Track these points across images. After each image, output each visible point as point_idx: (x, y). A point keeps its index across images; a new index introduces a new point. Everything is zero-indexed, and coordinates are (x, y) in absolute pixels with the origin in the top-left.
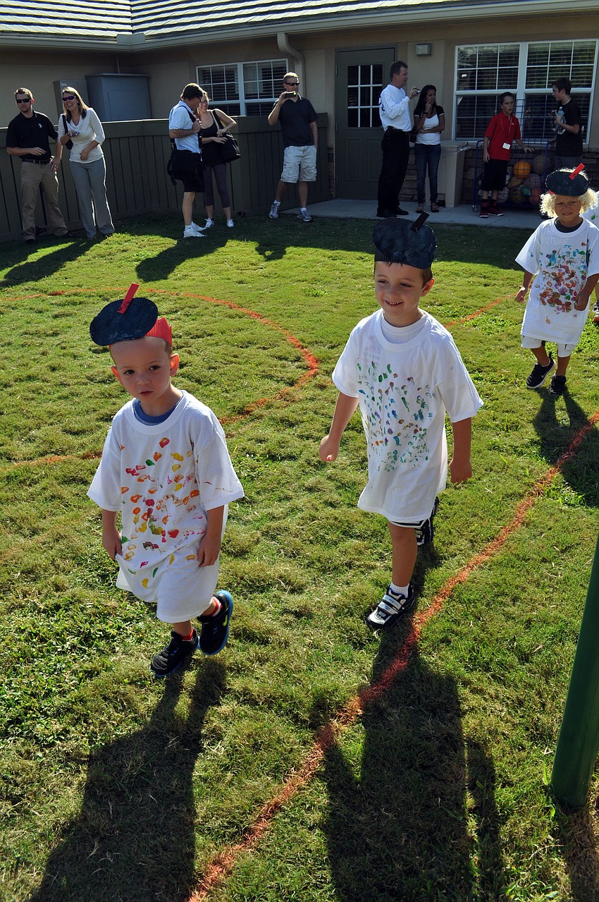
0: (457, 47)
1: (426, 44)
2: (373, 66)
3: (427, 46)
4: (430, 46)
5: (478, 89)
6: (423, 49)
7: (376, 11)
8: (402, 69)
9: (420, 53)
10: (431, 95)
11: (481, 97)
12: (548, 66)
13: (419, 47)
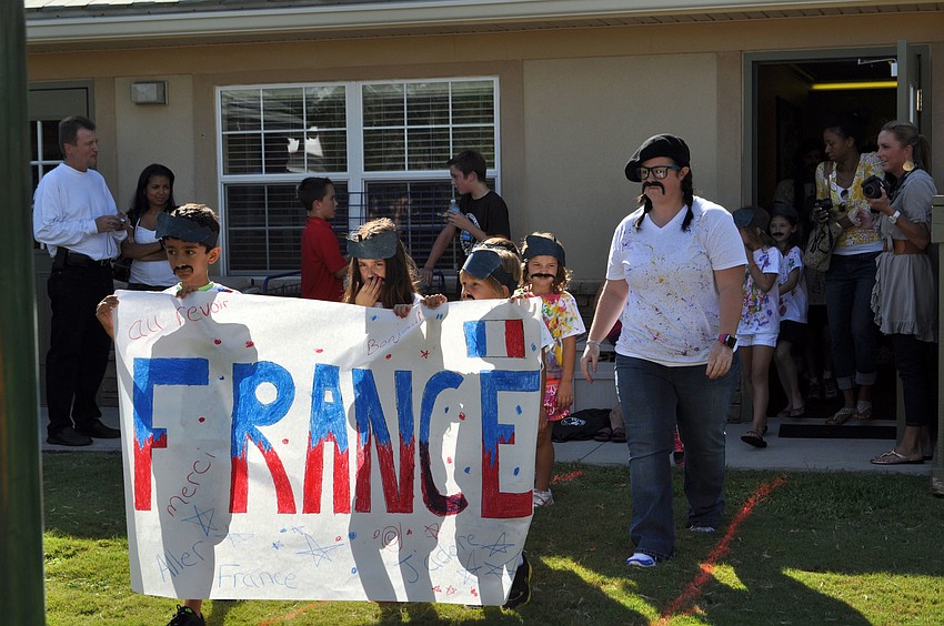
0: (218, 90)
1: (153, 82)
2: (44, 123)
3: (155, 85)
4: (162, 84)
5: (268, 171)
6: (148, 92)
7: (39, 14)
8: (82, 133)
9: (141, 99)
10: (157, 187)
11: (274, 189)
12: (406, 127)
13: (140, 87)
